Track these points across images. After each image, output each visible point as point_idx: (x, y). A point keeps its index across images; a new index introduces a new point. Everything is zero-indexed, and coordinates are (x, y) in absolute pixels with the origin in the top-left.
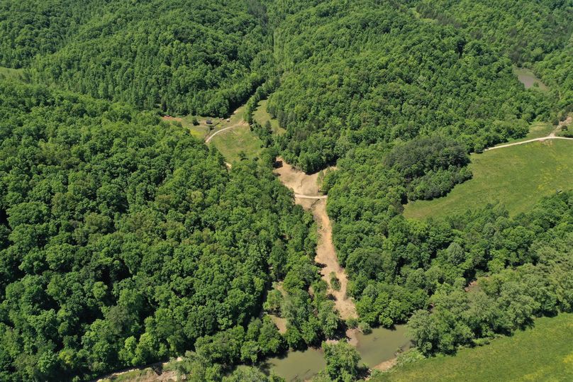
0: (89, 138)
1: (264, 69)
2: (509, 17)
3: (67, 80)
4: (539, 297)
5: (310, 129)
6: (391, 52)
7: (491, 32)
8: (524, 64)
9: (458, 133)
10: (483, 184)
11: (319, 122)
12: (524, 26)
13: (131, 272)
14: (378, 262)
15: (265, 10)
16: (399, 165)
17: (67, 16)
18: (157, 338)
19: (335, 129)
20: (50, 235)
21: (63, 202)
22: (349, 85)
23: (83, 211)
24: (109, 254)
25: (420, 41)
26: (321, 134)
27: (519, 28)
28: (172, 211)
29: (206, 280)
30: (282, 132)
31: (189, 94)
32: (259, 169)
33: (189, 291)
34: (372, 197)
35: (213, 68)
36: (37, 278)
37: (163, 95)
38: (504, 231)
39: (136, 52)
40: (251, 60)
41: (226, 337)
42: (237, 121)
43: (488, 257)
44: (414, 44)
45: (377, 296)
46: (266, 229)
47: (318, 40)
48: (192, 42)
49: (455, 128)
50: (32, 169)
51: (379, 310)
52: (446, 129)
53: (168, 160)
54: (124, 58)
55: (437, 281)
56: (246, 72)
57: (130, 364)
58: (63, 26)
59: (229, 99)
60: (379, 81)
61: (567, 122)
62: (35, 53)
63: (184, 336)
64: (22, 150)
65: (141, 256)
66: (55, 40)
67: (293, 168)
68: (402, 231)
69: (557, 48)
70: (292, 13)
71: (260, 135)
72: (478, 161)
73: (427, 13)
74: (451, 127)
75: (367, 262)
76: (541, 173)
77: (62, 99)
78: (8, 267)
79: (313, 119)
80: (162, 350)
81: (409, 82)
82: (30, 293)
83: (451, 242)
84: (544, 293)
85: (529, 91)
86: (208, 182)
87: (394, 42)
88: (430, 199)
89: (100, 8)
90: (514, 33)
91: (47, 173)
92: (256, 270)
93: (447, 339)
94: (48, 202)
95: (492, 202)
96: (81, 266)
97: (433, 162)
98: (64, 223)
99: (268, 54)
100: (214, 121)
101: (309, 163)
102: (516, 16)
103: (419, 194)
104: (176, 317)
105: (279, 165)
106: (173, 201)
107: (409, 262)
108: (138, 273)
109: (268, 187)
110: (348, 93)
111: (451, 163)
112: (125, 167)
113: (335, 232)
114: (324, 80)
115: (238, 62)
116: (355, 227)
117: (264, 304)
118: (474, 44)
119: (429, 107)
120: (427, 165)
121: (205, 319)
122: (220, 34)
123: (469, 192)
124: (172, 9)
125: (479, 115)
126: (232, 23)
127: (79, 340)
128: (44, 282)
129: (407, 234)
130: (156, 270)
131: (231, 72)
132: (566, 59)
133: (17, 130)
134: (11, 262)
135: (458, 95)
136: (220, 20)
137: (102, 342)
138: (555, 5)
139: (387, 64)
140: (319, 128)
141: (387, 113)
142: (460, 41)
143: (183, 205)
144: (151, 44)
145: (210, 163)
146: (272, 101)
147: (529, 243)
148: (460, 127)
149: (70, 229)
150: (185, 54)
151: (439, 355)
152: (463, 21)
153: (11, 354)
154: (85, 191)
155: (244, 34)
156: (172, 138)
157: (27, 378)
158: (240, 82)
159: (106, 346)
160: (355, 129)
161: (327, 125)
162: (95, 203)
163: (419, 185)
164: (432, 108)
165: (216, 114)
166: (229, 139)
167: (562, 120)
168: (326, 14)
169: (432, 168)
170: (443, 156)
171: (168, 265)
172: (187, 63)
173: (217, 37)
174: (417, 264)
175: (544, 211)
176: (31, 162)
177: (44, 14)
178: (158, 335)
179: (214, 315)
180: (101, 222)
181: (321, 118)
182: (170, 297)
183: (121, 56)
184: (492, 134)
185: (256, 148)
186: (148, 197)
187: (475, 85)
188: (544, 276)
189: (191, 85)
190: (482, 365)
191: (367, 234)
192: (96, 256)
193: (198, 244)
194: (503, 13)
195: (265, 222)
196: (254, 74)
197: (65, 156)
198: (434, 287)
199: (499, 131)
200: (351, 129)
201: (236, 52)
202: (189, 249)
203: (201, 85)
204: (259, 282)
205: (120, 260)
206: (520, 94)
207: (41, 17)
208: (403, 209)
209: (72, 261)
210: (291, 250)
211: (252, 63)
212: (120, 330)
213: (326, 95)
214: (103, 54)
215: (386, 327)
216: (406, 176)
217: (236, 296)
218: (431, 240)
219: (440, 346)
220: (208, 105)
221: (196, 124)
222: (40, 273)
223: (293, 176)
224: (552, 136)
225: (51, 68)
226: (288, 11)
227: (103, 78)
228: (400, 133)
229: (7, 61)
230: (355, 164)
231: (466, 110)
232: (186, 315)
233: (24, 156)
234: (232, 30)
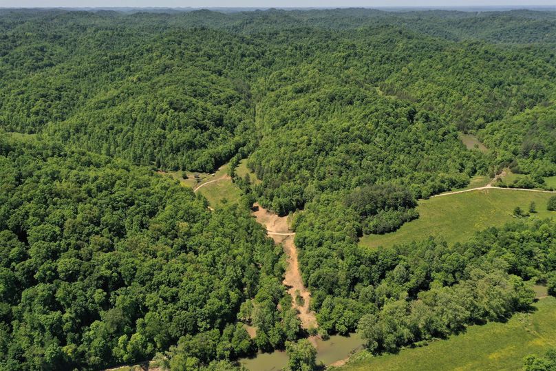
0: (96, 178)
1: (246, 134)
2: (456, 94)
3: (74, 142)
4: (468, 306)
5: (283, 179)
6: (353, 119)
7: (441, 106)
8: (469, 131)
9: (409, 183)
10: (428, 222)
11: (291, 174)
12: (468, 101)
13: (126, 283)
14: (334, 279)
15: (250, 89)
16: (355, 205)
17: (77, 91)
18: (146, 337)
19: (304, 180)
20: (61, 252)
21: (73, 226)
22: (316, 144)
23: (89, 235)
24: (109, 267)
25: (377, 110)
26: (292, 183)
27: (464, 102)
28: (162, 237)
29: (189, 290)
30: (258, 183)
31: (180, 153)
32: (238, 211)
33: (174, 299)
34: (332, 230)
35: (202, 133)
36: (48, 285)
37: (158, 154)
38: (443, 256)
39: (136, 120)
40: (235, 127)
41: (204, 337)
42: (221, 176)
43: (429, 278)
44: (372, 112)
45: (333, 308)
46: (241, 255)
47: (292, 110)
48: (185, 111)
49: (406, 179)
50: (49, 201)
51: (335, 319)
52: (399, 180)
53: (161, 199)
54: (125, 124)
55: (385, 296)
56: (230, 136)
57: (122, 360)
58: (73, 99)
59: (215, 157)
60: (342, 141)
61: (502, 176)
62: (47, 121)
63: (169, 335)
64: (41, 186)
65: (135, 269)
66: (65, 110)
67: (268, 211)
68: (355, 254)
69: (497, 119)
70: (273, 90)
71: (240, 185)
72: (424, 205)
73: (388, 91)
74: (403, 178)
75: (326, 280)
76: (478, 214)
77: (73, 153)
78: (26, 276)
79: (286, 171)
80: (150, 348)
81: (368, 142)
82: (42, 296)
83: (397, 264)
84: (472, 302)
85: (471, 151)
86: (194, 218)
87: (356, 111)
88: (382, 233)
89: (105, 86)
90: (460, 107)
91: (61, 204)
92: (232, 286)
93: (390, 339)
94: (61, 226)
95: (433, 234)
96: (85, 277)
97: (384, 203)
98: (73, 242)
99: (250, 122)
100: (201, 175)
101: (281, 206)
102: (462, 94)
103: (372, 229)
104: (163, 319)
105: (256, 209)
106: (164, 229)
107: (362, 281)
108: (132, 284)
109: (245, 224)
110: (315, 150)
111: (400, 205)
112: (125, 201)
113: (299, 258)
114: (296, 140)
115: (223, 128)
116: (316, 253)
117: (238, 314)
118: (423, 113)
119: (385, 162)
120: (379, 206)
121: (187, 321)
122: (209, 105)
123: (416, 228)
124: (169, 85)
125: (427, 169)
126: (219, 97)
127: (80, 337)
128: (54, 289)
129: (360, 257)
130: (147, 280)
131: (218, 136)
132: (503, 127)
133: (37, 173)
134: (28, 272)
135: (409, 153)
136: (209, 95)
137: (99, 339)
138: (495, 85)
139: (349, 128)
140: (290, 178)
141: (349, 167)
142: (411, 110)
143: (172, 233)
144: (150, 113)
145: (197, 205)
146: (252, 158)
147: (464, 267)
148: (411, 179)
149: (78, 247)
150: (178, 121)
151: (385, 354)
152: (417, 97)
153: (22, 347)
154: (91, 218)
155: (230, 106)
156: (165, 184)
157: (34, 368)
158: (225, 144)
159: (103, 342)
160: (321, 180)
161: (297, 177)
162: (99, 228)
163: (373, 222)
164: (388, 163)
165: (203, 169)
166: (213, 189)
167: (498, 174)
168: (301, 91)
169: (384, 208)
170: (392, 198)
171: (158, 277)
172: (180, 128)
173: (206, 108)
174: (368, 282)
175: (476, 242)
176: (48, 196)
177: (57, 89)
178: (147, 334)
179: (195, 318)
180: (103, 243)
181: (292, 171)
182: (158, 302)
183: (123, 123)
184: (437, 183)
185: (237, 196)
186: (143, 226)
187: (423, 145)
188: (472, 290)
189: (182, 146)
190: (420, 361)
191: (326, 258)
192: (99, 269)
193: (184, 263)
194: (450, 91)
195: (241, 250)
196: (237, 138)
197: (76, 192)
198: (383, 301)
199: (443, 182)
200: (318, 179)
201: (222, 120)
202: (176, 266)
203: (191, 145)
204: (234, 295)
205: (117, 272)
206: (463, 152)
207: (54, 92)
208: (358, 241)
209: (78, 272)
210: (263, 274)
211: (235, 130)
212: (115, 329)
213: (297, 152)
214: (107, 121)
215: (341, 334)
216: (361, 214)
217: (213, 303)
218: (380, 263)
219: (384, 345)
220: (196, 163)
221: (185, 178)
222: (51, 281)
223: (267, 218)
224: (489, 186)
225: (61, 132)
226: (268, 89)
227: (107, 140)
228: (360, 183)
229: (22, 128)
230: (320, 206)
231: (417, 165)
232: (171, 319)
233: (42, 191)
234: (219, 103)
